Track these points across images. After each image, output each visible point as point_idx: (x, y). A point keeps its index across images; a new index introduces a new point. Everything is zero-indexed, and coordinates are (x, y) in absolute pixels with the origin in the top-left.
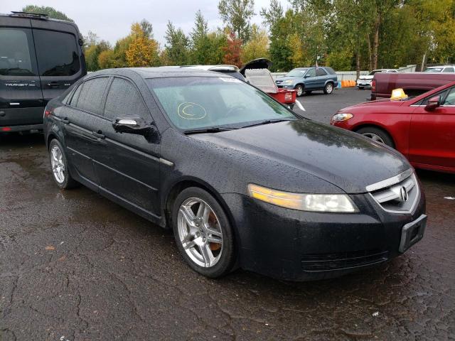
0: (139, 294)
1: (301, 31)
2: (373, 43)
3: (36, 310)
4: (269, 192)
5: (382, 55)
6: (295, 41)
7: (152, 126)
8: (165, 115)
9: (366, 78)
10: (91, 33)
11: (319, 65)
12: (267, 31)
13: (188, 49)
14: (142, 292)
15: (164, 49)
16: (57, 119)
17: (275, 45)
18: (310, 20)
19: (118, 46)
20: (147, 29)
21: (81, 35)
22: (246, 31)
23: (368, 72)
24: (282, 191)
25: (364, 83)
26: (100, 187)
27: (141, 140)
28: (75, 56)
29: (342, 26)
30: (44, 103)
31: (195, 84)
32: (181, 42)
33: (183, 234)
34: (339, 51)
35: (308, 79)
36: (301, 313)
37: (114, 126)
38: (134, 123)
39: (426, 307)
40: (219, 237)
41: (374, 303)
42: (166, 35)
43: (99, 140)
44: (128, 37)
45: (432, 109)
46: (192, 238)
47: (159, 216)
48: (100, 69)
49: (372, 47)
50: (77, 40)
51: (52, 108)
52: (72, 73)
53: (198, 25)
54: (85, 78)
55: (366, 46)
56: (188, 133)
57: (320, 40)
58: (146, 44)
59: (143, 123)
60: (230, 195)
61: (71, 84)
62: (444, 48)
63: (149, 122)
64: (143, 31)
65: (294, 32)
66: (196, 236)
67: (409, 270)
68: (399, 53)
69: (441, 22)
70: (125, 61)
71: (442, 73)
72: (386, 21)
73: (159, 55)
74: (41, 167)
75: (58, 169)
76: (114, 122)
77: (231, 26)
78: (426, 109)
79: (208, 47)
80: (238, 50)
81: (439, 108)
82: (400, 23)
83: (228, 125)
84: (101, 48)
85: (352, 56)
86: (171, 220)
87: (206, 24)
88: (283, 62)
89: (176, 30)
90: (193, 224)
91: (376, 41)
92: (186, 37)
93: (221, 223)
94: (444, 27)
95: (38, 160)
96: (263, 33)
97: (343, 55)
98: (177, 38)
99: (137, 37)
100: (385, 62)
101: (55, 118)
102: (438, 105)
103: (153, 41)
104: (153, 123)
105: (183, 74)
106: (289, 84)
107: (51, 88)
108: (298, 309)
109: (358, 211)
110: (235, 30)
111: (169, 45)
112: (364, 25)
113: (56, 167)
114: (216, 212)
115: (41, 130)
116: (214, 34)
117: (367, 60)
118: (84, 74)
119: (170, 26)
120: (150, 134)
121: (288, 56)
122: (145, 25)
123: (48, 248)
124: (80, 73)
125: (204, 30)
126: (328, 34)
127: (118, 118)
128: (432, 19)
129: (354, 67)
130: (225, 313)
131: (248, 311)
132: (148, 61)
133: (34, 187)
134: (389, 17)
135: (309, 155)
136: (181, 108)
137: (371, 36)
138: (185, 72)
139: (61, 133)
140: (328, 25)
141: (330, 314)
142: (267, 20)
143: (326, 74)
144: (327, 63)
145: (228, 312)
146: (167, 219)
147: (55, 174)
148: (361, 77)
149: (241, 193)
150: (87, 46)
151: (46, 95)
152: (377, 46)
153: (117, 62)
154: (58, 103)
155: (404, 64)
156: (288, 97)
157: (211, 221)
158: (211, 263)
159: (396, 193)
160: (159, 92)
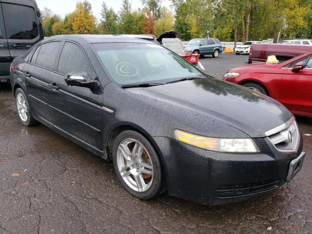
0: (87, 214)
1: (196, 13)
2: (246, 23)
3: (5, 229)
4: (191, 136)
5: (252, 31)
6: (192, 20)
7: (96, 81)
8: (106, 72)
9: (241, 47)
10: (46, 9)
11: (210, 37)
12: (173, 12)
13: (117, 22)
14: (90, 212)
15: (100, 22)
16: (21, 72)
17: (178, 22)
18: (203, 5)
19: (66, 19)
20: (88, 7)
21: (39, 9)
22: (158, 11)
23: (241, 43)
24: (202, 135)
25: (239, 50)
26: (55, 126)
27: (87, 92)
28: (35, 25)
29: (225, 10)
30: (10, 60)
31: (129, 49)
32: (112, 17)
33: (120, 165)
34: (223, 28)
35: (202, 47)
36: (214, 229)
37: (66, 80)
38: (82, 78)
39: (305, 221)
40: (150, 170)
41: (266, 219)
42: (101, 12)
43: (54, 90)
44: (74, 12)
45: (297, 71)
46: (128, 169)
47: (101, 150)
48: (53, 35)
49: (245, 25)
50: (36, 12)
51: (17, 64)
52: (33, 37)
53: (124, 6)
54: (43, 41)
55: (241, 24)
56: (125, 87)
57: (210, 19)
58: (87, 18)
59: (89, 79)
60: (161, 138)
61: (32, 46)
62: (292, 28)
63: (94, 77)
64: (85, 9)
65: (192, 13)
66: (131, 168)
67: (288, 191)
68: (262, 30)
69: (291, 9)
70: (72, 30)
71: (292, 45)
72: (255, 8)
73: (96, 26)
74: (9, 108)
75: (23, 111)
76: (66, 78)
77: (148, 7)
78: (293, 71)
79: (132, 22)
80: (152, 24)
81: (303, 70)
82: (265, 10)
83: (155, 81)
84: (53, 20)
85: (231, 31)
86: (111, 154)
87: (130, 5)
88: (184, 34)
89: (109, 9)
90: (129, 158)
91: (248, 21)
92: (116, 13)
93: (152, 159)
94: (293, 13)
95: (7, 103)
96: (170, 13)
97: (225, 30)
98: (109, 15)
99: (81, 13)
100: (254, 36)
101: (20, 72)
102: (302, 68)
103: (92, 16)
104: (97, 79)
105: (119, 41)
106: (189, 50)
107: (16, 48)
108: (211, 225)
109: (259, 151)
110: (150, 10)
111: (104, 20)
112: (240, 10)
113: (21, 109)
114: (148, 150)
115: (9, 80)
116: (136, 12)
117: (241, 34)
118: (42, 38)
119: (104, 5)
120: (95, 88)
121: (187, 30)
122: (86, 4)
123: (14, 175)
124: (38, 37)
125: (129, 10)
126: (216, 15)
127: (69, 74)
128: (285, 7)
129: (232, 39)
130: (156, 230)
131: (173, 228)
132: (88, 31)
133: (4, 124)
134: (257, 5)
135: (220, 106)
136: (119, 67)
137: (245, 17)
138: (120, 39)
139: (24, 84)
140: (215, 9)
141: (235, 229)
142: (173, 4)
143: (214, 43)
144: (214, 36)
145: (158, 228)
146: (108, 153)
147: (20, 115)
148: (238, 46)
149: (169, 136)
150: (43, 18)
151: (13, 53)
152: (248, 25)
153: (66, 31)
154: (22, 60)
155: (266, 38)
156: (193, 59)
157: (144, 157)
158: (143, 188)
159: (285, 136)
160: (101, 54)
